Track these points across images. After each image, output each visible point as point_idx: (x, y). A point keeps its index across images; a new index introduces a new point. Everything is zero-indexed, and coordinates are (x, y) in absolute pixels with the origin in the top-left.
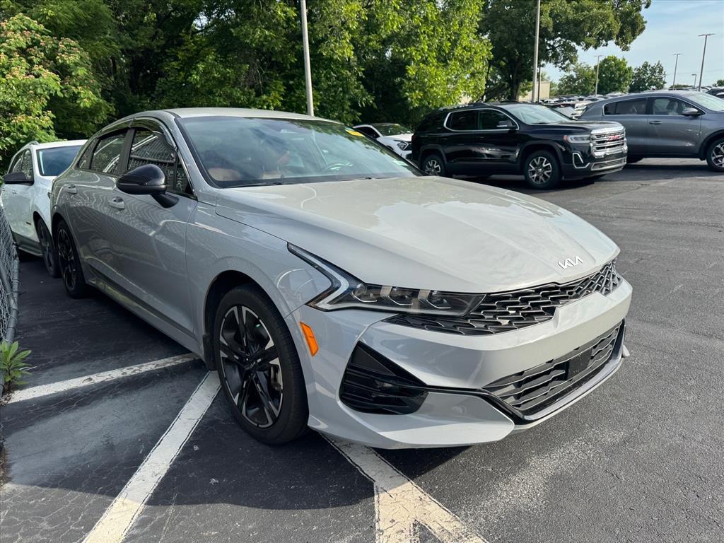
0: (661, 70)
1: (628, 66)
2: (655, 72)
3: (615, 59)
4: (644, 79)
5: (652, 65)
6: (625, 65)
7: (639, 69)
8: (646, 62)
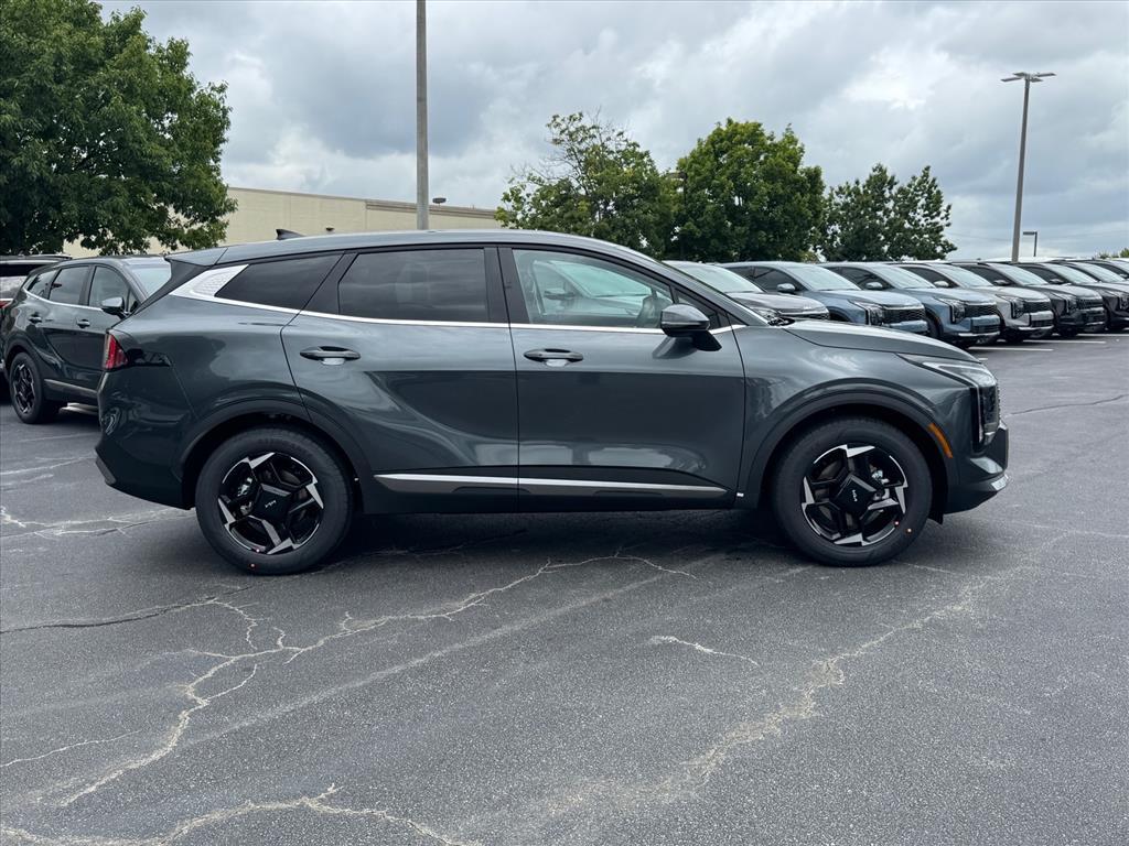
0: (934, 205)
1: (806, 163)
2: (913, 205)
3: (754, 134)
4: (875, 230)
5: (903, 181)
6: (795, 159)
7: (857, 192)
8: (880, 168)
